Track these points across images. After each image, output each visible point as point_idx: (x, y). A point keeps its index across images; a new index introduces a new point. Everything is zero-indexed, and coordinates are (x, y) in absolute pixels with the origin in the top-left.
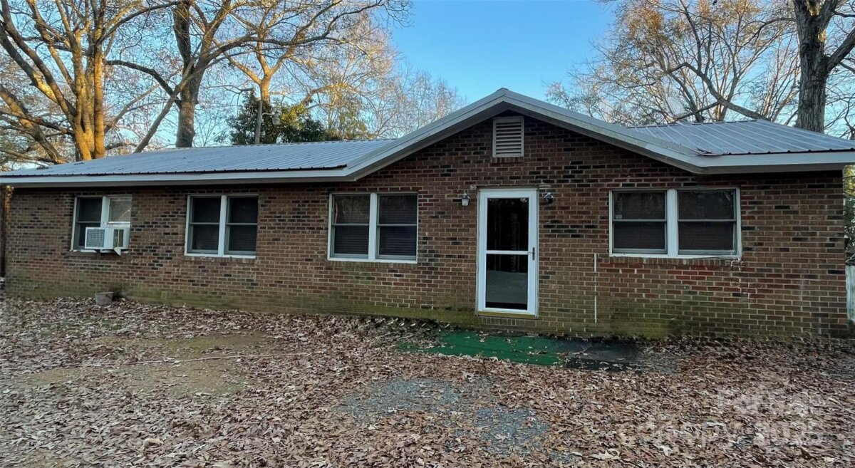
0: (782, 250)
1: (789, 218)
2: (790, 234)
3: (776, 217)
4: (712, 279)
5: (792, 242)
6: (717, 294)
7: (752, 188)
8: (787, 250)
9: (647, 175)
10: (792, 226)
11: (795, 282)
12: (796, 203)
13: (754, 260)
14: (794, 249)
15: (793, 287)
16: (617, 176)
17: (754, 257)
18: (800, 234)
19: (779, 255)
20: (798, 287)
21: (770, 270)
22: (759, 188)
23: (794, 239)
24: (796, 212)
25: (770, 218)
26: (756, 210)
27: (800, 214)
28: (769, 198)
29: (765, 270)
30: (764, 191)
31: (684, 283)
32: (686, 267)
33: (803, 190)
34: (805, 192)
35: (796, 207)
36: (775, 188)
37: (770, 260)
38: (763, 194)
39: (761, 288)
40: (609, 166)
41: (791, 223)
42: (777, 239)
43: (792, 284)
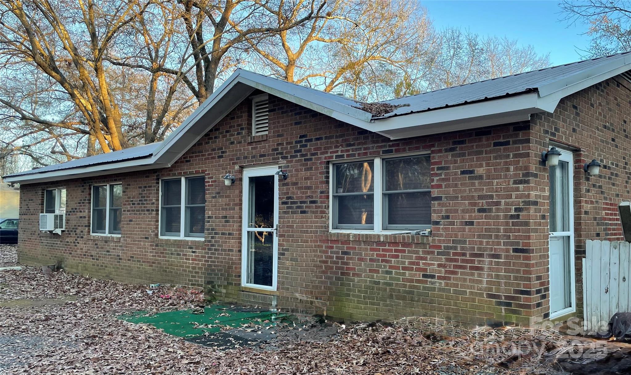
0: (467, 223)
1: (473, 184)
2: (475, 204)
3: (461, 184)
4: (404, 257)
5: (477, 214)
6: (410, 274)
7: (440, 151)
8: (472, 223)
9: (353, 145)
10: (476, 194)
11: (479, 262)
12: (481, 166)
13: (441, 235)
14: (479, 223)
15: (477, 268)
16: (331, 148)
17: (441, 232)
18: (484, 204)
19: (464, 230)
20: (481, 269)
21: (455, 248)
22: (446, 151)
23: (480, 211)
24: (480, 177)
25: (456, 185)
26: (443, 176)
27: (485, 180)
28: (456, 162)
29: (451, 248)
30: (451, 153)
31: (382, 261)
32: (383, 244)
33: (488, 149)
34: (490, 152)
35: (480, 171)
36: (461, 149)
37: (456, 236)
38: (450, 158)
39: (448, 269)
40: (326, 138)
41: (476, 190)
42: (463, 211)
43: (476, 264)
